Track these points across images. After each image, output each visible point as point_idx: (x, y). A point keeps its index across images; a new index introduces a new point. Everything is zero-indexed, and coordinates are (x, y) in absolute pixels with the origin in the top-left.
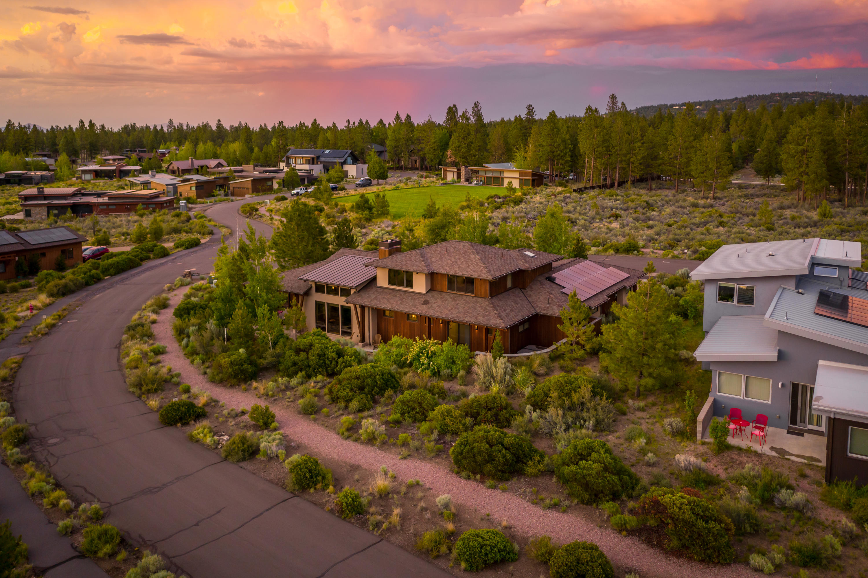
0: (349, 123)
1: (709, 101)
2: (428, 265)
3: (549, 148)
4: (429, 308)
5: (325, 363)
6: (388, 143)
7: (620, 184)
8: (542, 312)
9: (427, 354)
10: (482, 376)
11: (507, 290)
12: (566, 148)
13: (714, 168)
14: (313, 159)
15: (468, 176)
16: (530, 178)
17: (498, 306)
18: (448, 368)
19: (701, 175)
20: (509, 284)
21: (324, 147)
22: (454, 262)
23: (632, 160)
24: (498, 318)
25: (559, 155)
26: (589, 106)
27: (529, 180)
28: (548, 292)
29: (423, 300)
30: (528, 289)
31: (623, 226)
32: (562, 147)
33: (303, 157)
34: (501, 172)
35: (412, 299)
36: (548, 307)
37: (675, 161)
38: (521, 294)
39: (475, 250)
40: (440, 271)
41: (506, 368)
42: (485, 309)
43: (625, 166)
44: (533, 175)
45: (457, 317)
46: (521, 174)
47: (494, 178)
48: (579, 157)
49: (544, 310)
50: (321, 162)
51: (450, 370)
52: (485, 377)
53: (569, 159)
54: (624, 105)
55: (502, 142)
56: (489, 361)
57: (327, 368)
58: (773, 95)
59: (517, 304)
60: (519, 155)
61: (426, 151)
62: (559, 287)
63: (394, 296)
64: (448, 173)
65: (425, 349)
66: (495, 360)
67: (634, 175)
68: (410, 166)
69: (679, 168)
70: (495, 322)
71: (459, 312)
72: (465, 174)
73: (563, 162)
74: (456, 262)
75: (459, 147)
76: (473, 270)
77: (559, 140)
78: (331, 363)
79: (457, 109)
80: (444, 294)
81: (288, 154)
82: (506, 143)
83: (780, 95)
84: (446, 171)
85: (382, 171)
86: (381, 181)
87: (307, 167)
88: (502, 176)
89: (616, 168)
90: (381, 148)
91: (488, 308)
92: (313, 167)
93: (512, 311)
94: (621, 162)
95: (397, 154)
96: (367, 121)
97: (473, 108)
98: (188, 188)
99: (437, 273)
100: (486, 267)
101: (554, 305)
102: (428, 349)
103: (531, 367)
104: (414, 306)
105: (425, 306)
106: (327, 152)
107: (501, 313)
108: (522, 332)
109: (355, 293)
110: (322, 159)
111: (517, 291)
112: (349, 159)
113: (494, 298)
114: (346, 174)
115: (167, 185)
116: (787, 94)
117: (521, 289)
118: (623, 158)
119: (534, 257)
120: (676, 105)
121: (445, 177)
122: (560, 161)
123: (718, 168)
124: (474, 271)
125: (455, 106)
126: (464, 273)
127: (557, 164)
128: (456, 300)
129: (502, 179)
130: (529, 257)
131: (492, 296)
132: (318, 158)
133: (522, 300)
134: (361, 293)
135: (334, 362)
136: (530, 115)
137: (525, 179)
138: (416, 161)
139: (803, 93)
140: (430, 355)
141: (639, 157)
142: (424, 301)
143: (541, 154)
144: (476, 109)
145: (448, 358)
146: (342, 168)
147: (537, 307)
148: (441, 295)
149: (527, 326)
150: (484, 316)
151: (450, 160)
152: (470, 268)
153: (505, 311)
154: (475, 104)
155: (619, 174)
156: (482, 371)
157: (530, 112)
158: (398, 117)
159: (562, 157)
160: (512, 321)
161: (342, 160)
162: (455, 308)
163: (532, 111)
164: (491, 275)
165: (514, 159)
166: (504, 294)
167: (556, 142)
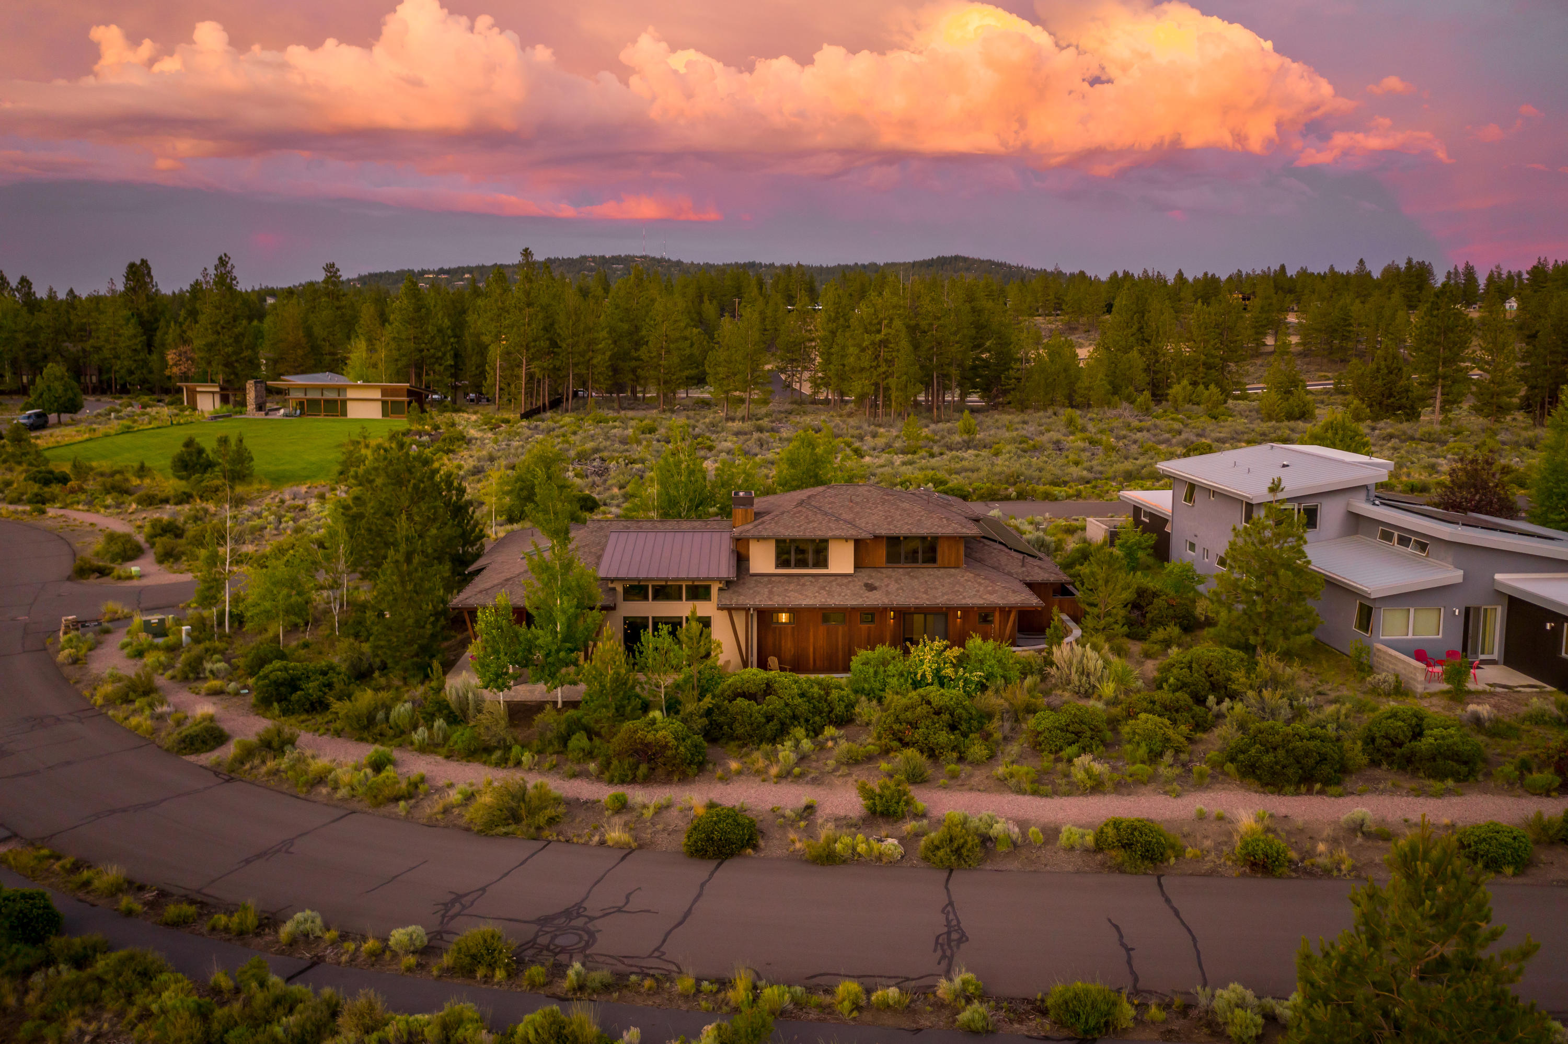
1: (483, 266)
3: (412, 344)
13: (748, 371)
15: (261, 401)
16: (405, 399)
25: (431, 356)
27: (403, 402)
32: (438, 341)
34: (341, 389)
37: (660, 362)
43: (583, 372)
44: (409, 392)
46: (385, 392)
47: (327, 401)
58: (584, 258)
64: (199, 398)
72: (256, 397)
77: (431, 330)
79: (149, 269)
83: (594, 258)
84: (193, 394)
85: (70, 395)
86: (64, 417)
88: (342, 397)
116: (603, 257)
118: (581, 359)
120: (429, 272)
121: (195, 405)
122: (437, 367)
123: (753, 371)
125: (144, 262)
129: (344, 402)
137: (392, 402)
139: (627, 257)
141: (606, 357)
143: (396, 354)
148: (876, 572)
154: (220, 258)
159: (439, 360)
167: (428, 333)
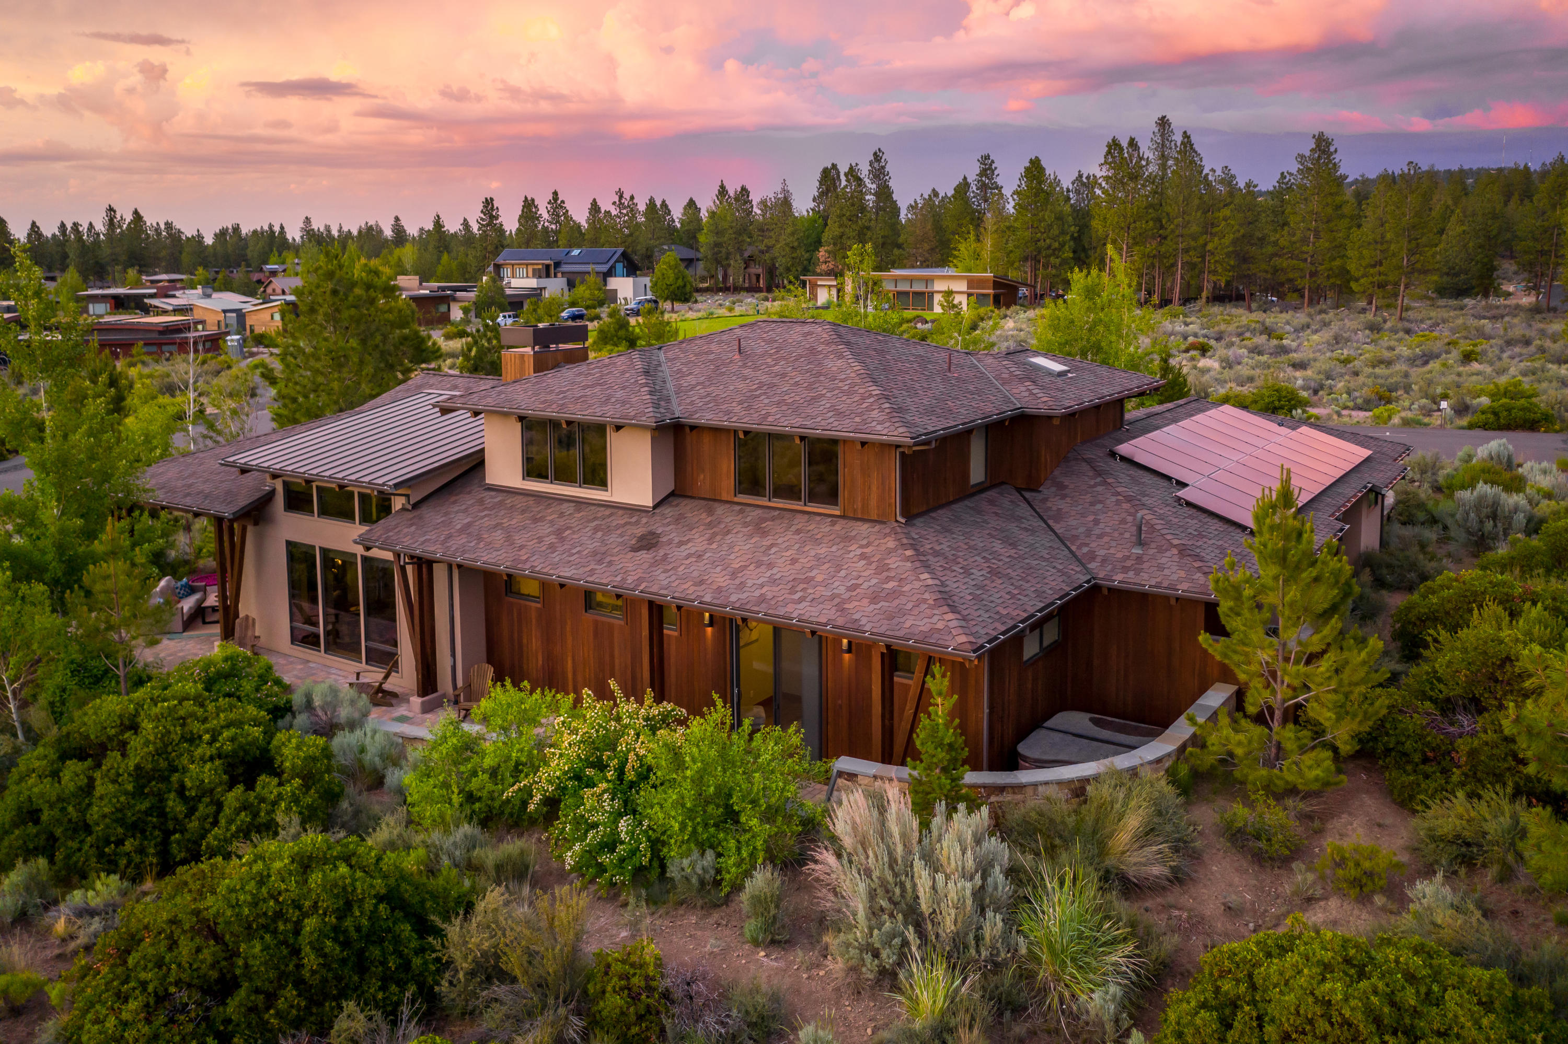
0: (621, 197)
2: (659, 396)
3: (1027, 234)
4: (655, 563)
5: (163, 814)
6: (702, 238)
7: (1186, 301)
8: (1118, 579)
9: (621, 772)
10: (860, 906)
11: (968, 493)
12: (1063, 233)
13: (1404, 254)
14: (548, 267)
16: (991, 291)
17: (936, 554)
18: (702, 848)
19: (1372, 271)
20: (977, 473)
21: (571, 246)
22: (761, 385)
23: (1210, 247)
24: (938, 603)
25: (1049, 247)
26: (1114, 140)
27: (988, 294)
28: (1129, 499)
29: (639, 531)
30: (1047, 490)
31: (1228, 364)
32: (1055, 231)
33: (527, 265)
34: (928, 281)
35: (596, 529)
36: (1139, 558)
37: (1305, 248)
38: (1023, 510)
39: (848, 344)
40: (706, 418)
41: (984, 868)
42: (882, 568)
43: (1195, 260)
44: (996, 284)
45: (762, 599)
46: (972, 284)
47: (916, 294)
48: (1091, 253)
49: (1125, 570)
50: (563, 274)
51: (710, 855)
52: (875, 913)
53: (1071, 255)
54: (1189, 137)
55: (929, 226)
56: (895, 830)
57: (168, 834)
59: (1014, 545)
60: (964, 248)
61: (776, 252)
62: (1164, 483)
63: (535, 520)
64: (820, 290)
65: (613, 747)
66: (925, 825)
67: (1214, 278)
68: (747, 285)
69: (1311, 263)
70: (923, 625)
71: (773, 581)
73: (1058, 261)
74: (772, 386)
75: (841, 237)
76: (833, 408)
77: (1048, 216)
78: (192, 811)
79: (837, 170)
80: (720, 510)
81: (499, 260)
82: (938, 228)
84: (814, 286)
85: (680, 282)
86: (677, 305)
87: (533, 283)
88: (929, 289)
89: (1174, 265)
90: (690, 254)
91: (894, 562)
92: (544, 282)
93: (994, 573)
94: (1186, 251)
95: (719, 259)
96: (664, 201)
97: (871, 163)
98: (266, 316)
99: (693, 428)
100: (887, 398)
101: (1161, 550)
102: (621, 747)
103: (1102, 849)
104: (599, 556)
105: (643, 555)
106: (576, 252)
107: (952, 585)
108: (1034, 661)
109: (404, 509)
110: (566, 268)
111: (1007, 499)
112: (619, 266)
113: (919, 522)
114: (612, 296)
115: (225, 311)
117: (1019, 490)
118: (1193, 243)
119: (1061, 374)
121: (814, 297)
123: (1412, 253)
124: (839, 414)
126: (797, 421)
127: (1046, 266)
128: (764, 533)
129: (931, 295)
130: (1050, 373)
131: (910, 513)
132: (557, 265)
133: (1032, 531)
134: (425, 511)
135: (203, 809)
136: (986, 176)
137: (979, 294)
138: (758, 276)
140: (630, 776)
141: (1227, 241)
142: (642, 538)
143: (1010, 246)
144: (876, 165)
145: (703, 800)
146: (605, 285)
147: (1092, 556)
148: (711, 512)
149: (1051, 634)
150: (874, 599)
151: (824, 267)
152: (825, 403)
153: (967, 572)
154: (875, 154)
155: (1182, 278)
156: (862, 887)
157: (985, 170)
158: (723, 191)
159: (1055, 252)
160: (1001, 618)
161: (604, 268)
162: (759, 564)
163: (990, 168)
164: (907, 424)
165: (956, 257)
166: (956, 507)
167: (1044, 220)
